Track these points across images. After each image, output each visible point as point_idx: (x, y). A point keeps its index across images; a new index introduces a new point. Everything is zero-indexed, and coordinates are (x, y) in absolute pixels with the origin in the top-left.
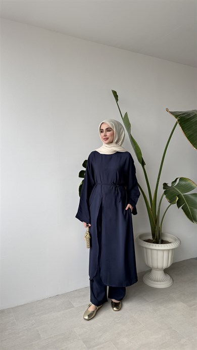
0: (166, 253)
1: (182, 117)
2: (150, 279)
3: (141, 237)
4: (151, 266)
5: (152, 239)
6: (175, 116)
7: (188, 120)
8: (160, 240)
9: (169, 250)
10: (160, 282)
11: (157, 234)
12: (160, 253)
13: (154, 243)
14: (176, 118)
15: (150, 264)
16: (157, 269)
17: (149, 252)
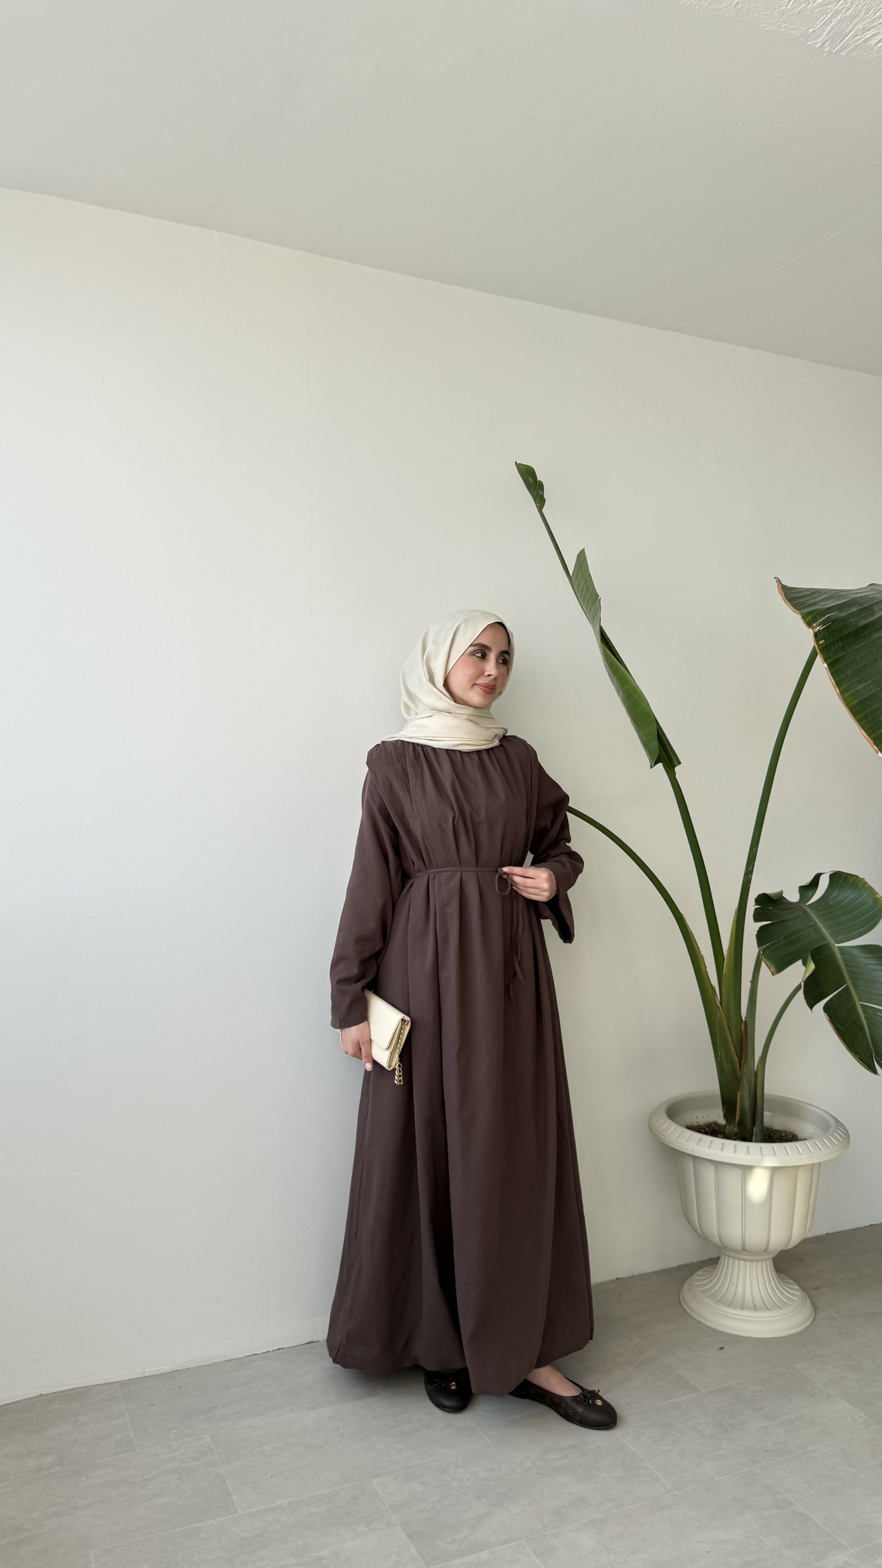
0: (780, 1185)
1: (834, 621)
2: (714, 1298)
3: (673, 1111)
4: (716, 1240)
5: (722, 1121)
6: (804, 617)
7: (862, 632)
8: (756, 1130)
9: (795, 1171)
10: (755, 1308)
11: (743, 1100)
13: (729, 1137)
14: (809, 624)
15: (713, 1230)
16: (744, 1249)
17: (709, 1175)
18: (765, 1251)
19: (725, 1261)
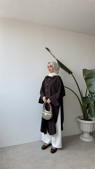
0: (89, 125)
2: (82, 137)
3: (79, 117)
5: (83, 118)
8: (88, 119)
9: (91, 124)
10: (87, 138)
11: (86, 117)
12: (87, 125)
13: (84, 120)
15: (82, 130)
16: (85, 132)
17: (82, 124)
18: (88, 132)
19: (84, 133)
